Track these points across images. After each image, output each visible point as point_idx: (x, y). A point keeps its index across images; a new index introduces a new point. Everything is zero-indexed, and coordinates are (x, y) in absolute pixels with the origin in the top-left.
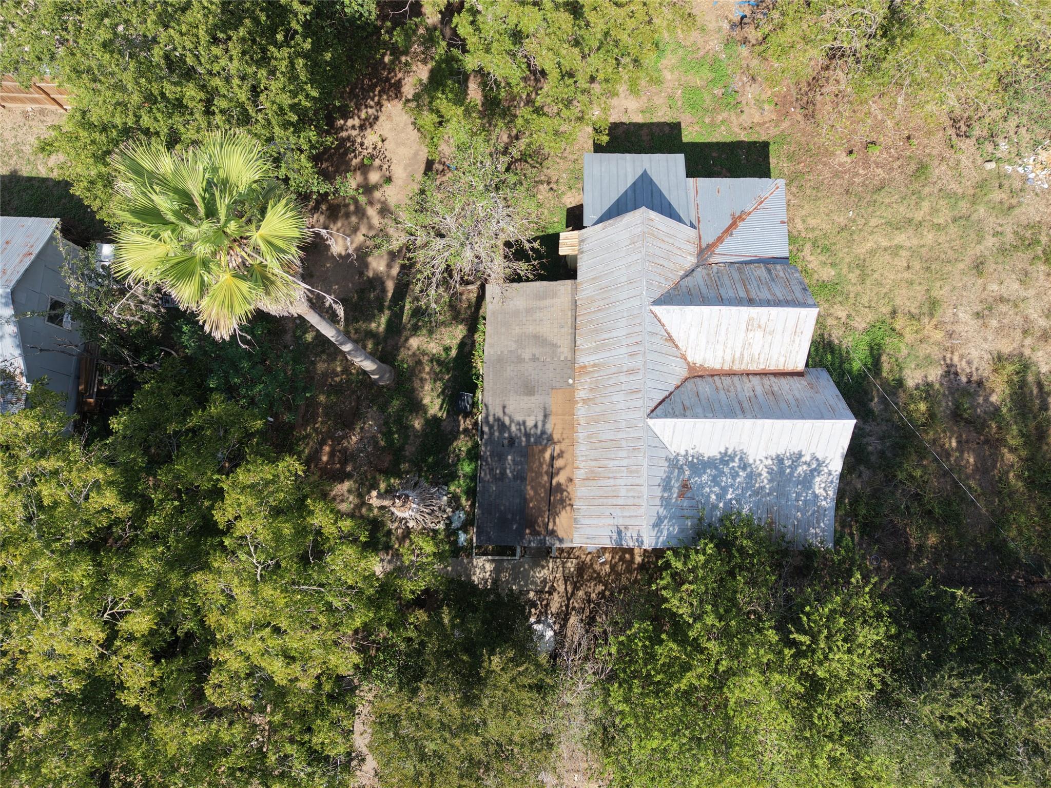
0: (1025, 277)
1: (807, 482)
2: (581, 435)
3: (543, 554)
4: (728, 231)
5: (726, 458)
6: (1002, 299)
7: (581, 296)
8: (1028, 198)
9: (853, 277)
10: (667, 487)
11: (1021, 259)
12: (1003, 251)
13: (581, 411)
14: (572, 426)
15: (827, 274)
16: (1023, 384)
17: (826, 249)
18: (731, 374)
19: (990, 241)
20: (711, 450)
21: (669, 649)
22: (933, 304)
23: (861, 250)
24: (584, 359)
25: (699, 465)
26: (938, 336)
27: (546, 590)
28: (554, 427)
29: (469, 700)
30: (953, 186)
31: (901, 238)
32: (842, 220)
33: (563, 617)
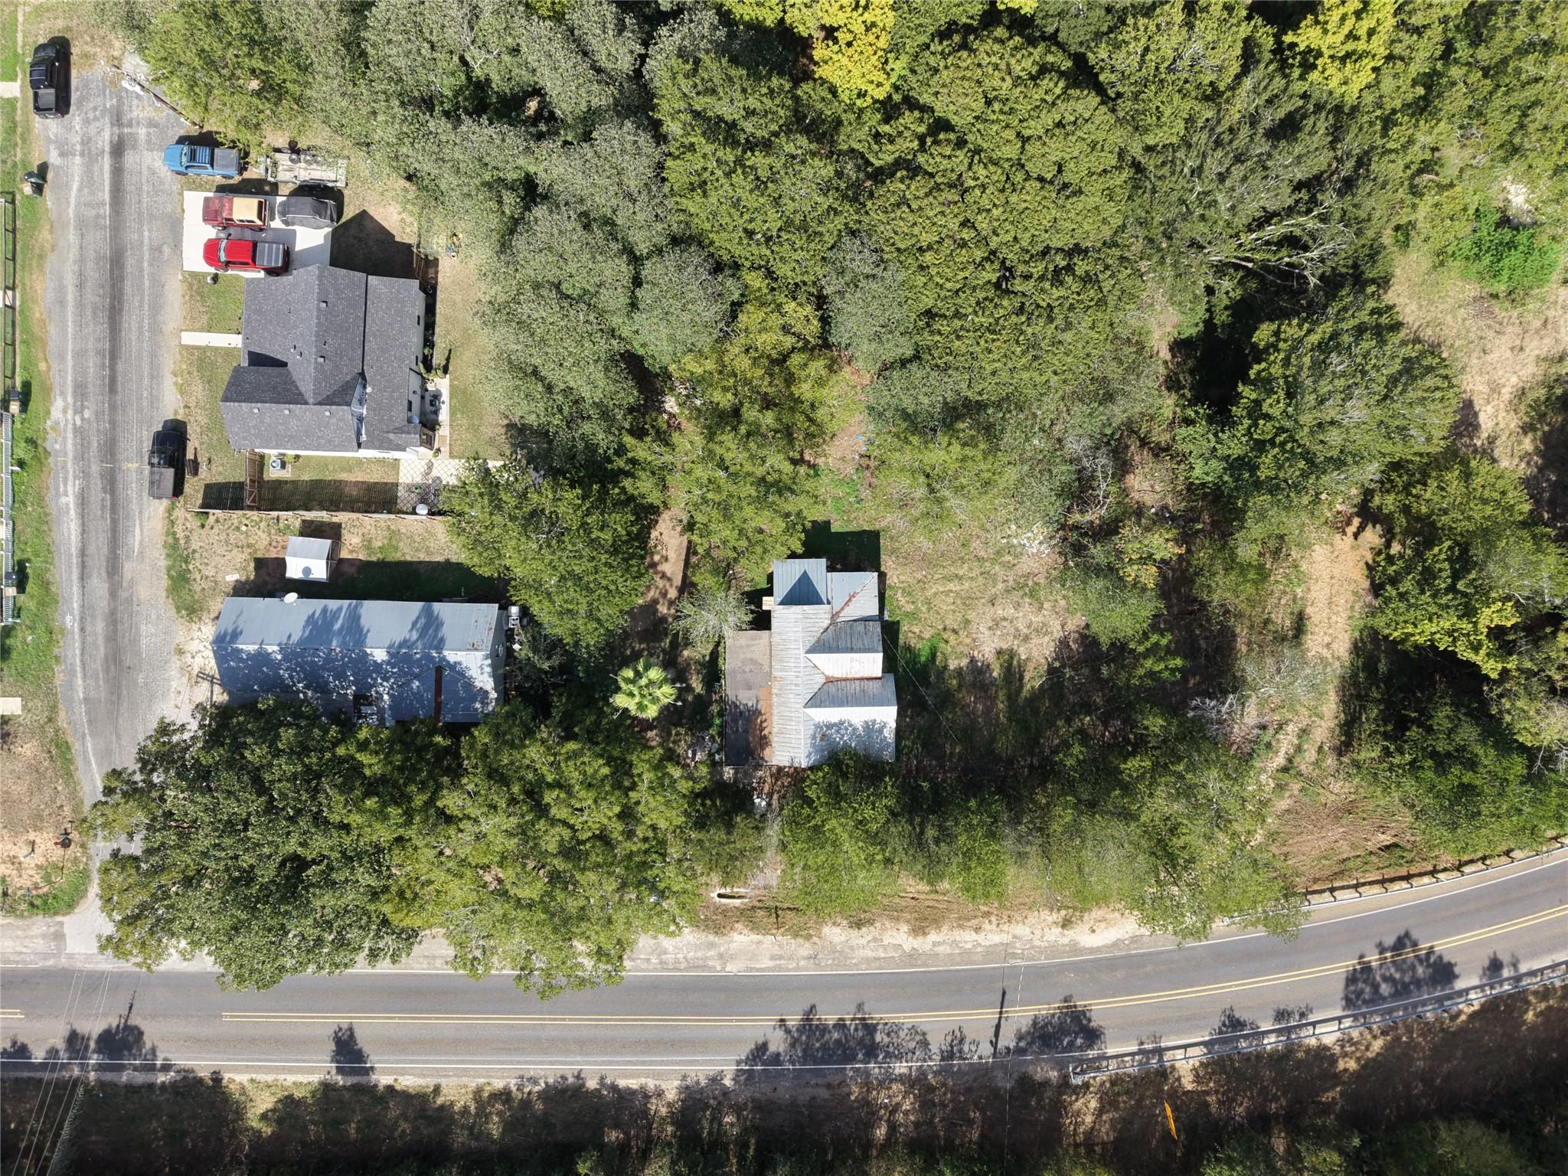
0: (1017, 606)
1: (881, 731)
2: (775, 712)
3: (758, 766)
4: (847, 604)
5: (841, 723)
6: (1005, 619)
7: (776, 639)
8: (1024, 558)
9: (924, 609)
10: (814, 737)
11: (1016, 596)
12: (1008, 591)
13: (775, 699)
14: (770, 706)
15: (910, 608)
16: (1010, 665)
17: (910, 594)
18: (846, 680)
19: (1000, 586)
20: (835, 720)
21: (807, 811)
22: (967, 622)
23: (929, 593)
24: (775, 673)
25: (830, 726)
26: (968, 641)
27: (762, 781)
28: (762, 707)
29: (729, 833)
30: (982, 553)
31: (951, 586)
32: (919, 576)
33: (770, 795)
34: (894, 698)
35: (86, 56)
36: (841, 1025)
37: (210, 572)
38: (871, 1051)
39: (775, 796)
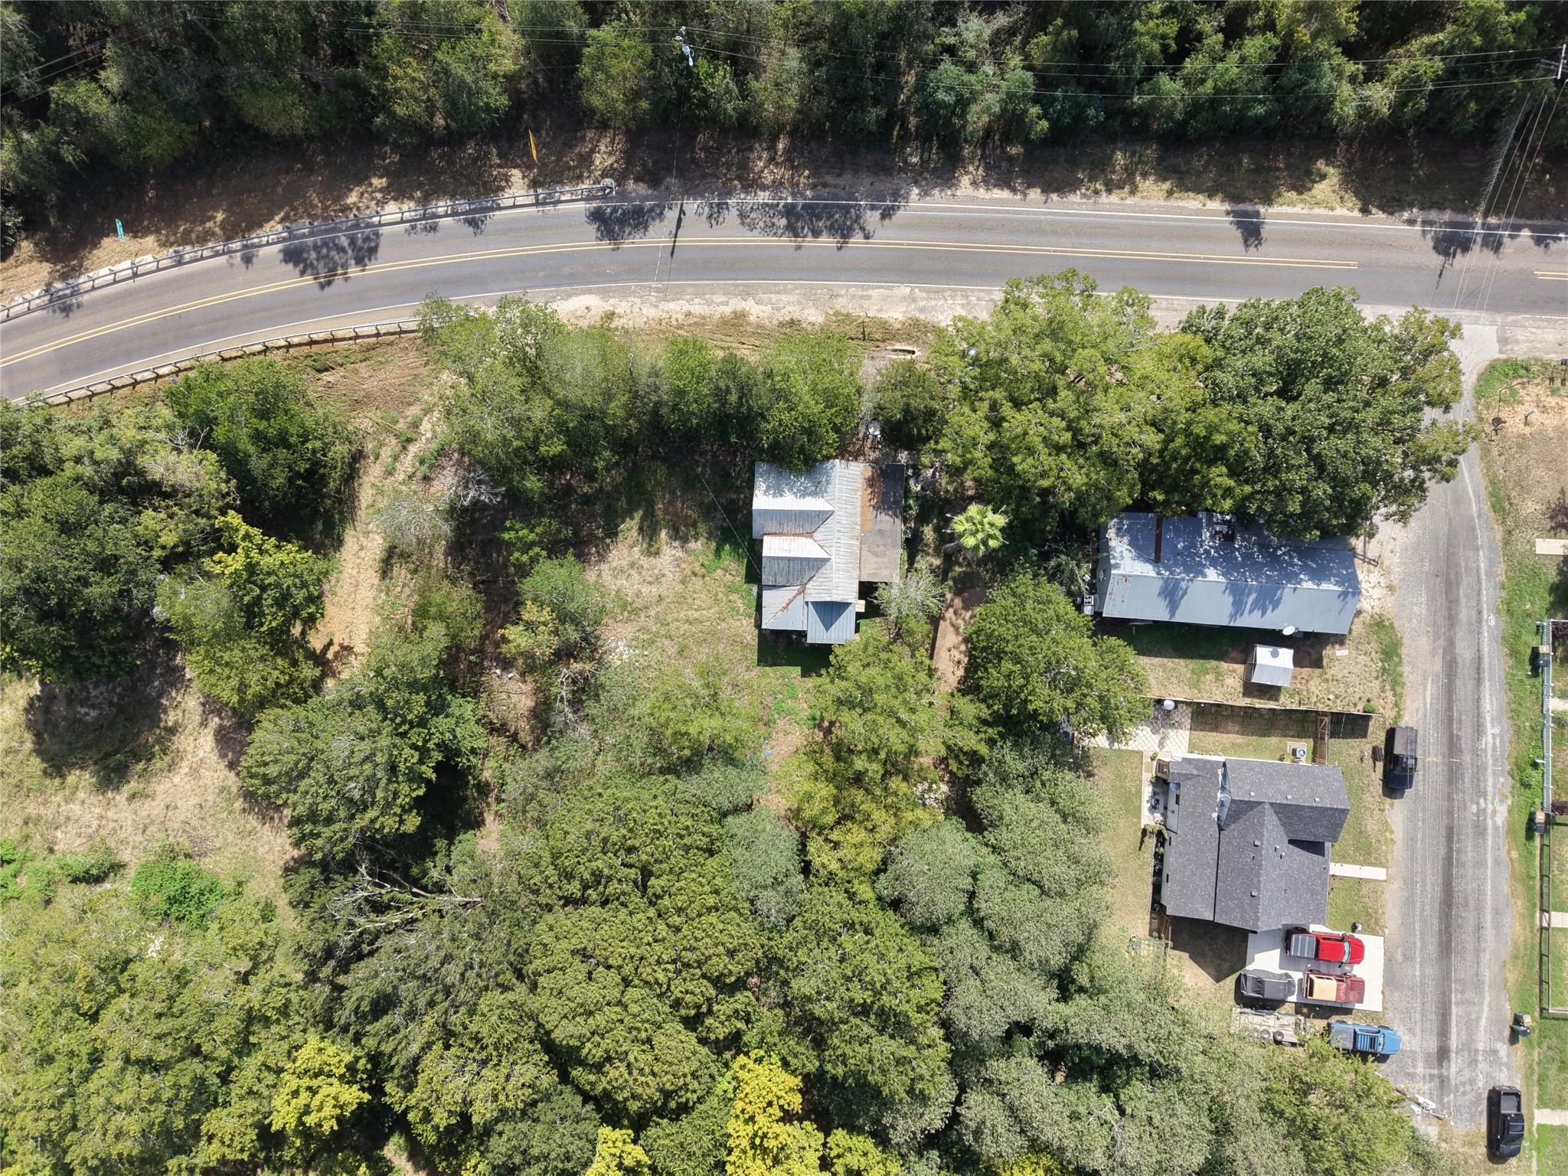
0: (638, 594)
1: (768, 488)
2: (859, 509)
3: (876, 461)
4: (791, 601)
5: (803, 496)
6: (650, 583)
7: (855, 574)
8: (630, 637)
9: (721, 595)
10: (828, 482)
11: (639, 603)
12: (646, 608)
13: (858, 520)
14: (863, 514)
15: (734, 597)
16: (651, 539)
17: (733, 609)
18: (795, 535)
19: (652, 613)
20: (808, 499)
21: (838, 421)
22: (683, 582)
23: (716, 609)
24: (857, 543)
25: (814, 494)
26: (683, 565)
27: (873, 448)
28: (872, 512)
29: (908, 405)
30: (667, 642)
31: (696, 615)
32: (723, 624)
33: (866, 436)
34: (755, 517)
35: (1472, 1145)
36: (816, 233)
37: (1362, 659)
38: (790, 211)
39: (861, 436)
